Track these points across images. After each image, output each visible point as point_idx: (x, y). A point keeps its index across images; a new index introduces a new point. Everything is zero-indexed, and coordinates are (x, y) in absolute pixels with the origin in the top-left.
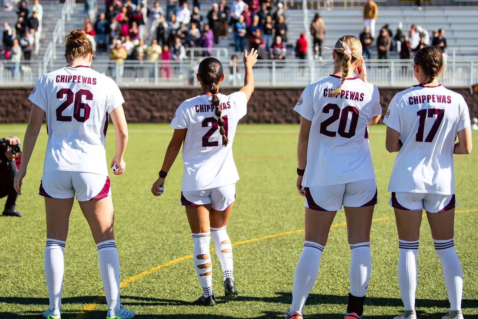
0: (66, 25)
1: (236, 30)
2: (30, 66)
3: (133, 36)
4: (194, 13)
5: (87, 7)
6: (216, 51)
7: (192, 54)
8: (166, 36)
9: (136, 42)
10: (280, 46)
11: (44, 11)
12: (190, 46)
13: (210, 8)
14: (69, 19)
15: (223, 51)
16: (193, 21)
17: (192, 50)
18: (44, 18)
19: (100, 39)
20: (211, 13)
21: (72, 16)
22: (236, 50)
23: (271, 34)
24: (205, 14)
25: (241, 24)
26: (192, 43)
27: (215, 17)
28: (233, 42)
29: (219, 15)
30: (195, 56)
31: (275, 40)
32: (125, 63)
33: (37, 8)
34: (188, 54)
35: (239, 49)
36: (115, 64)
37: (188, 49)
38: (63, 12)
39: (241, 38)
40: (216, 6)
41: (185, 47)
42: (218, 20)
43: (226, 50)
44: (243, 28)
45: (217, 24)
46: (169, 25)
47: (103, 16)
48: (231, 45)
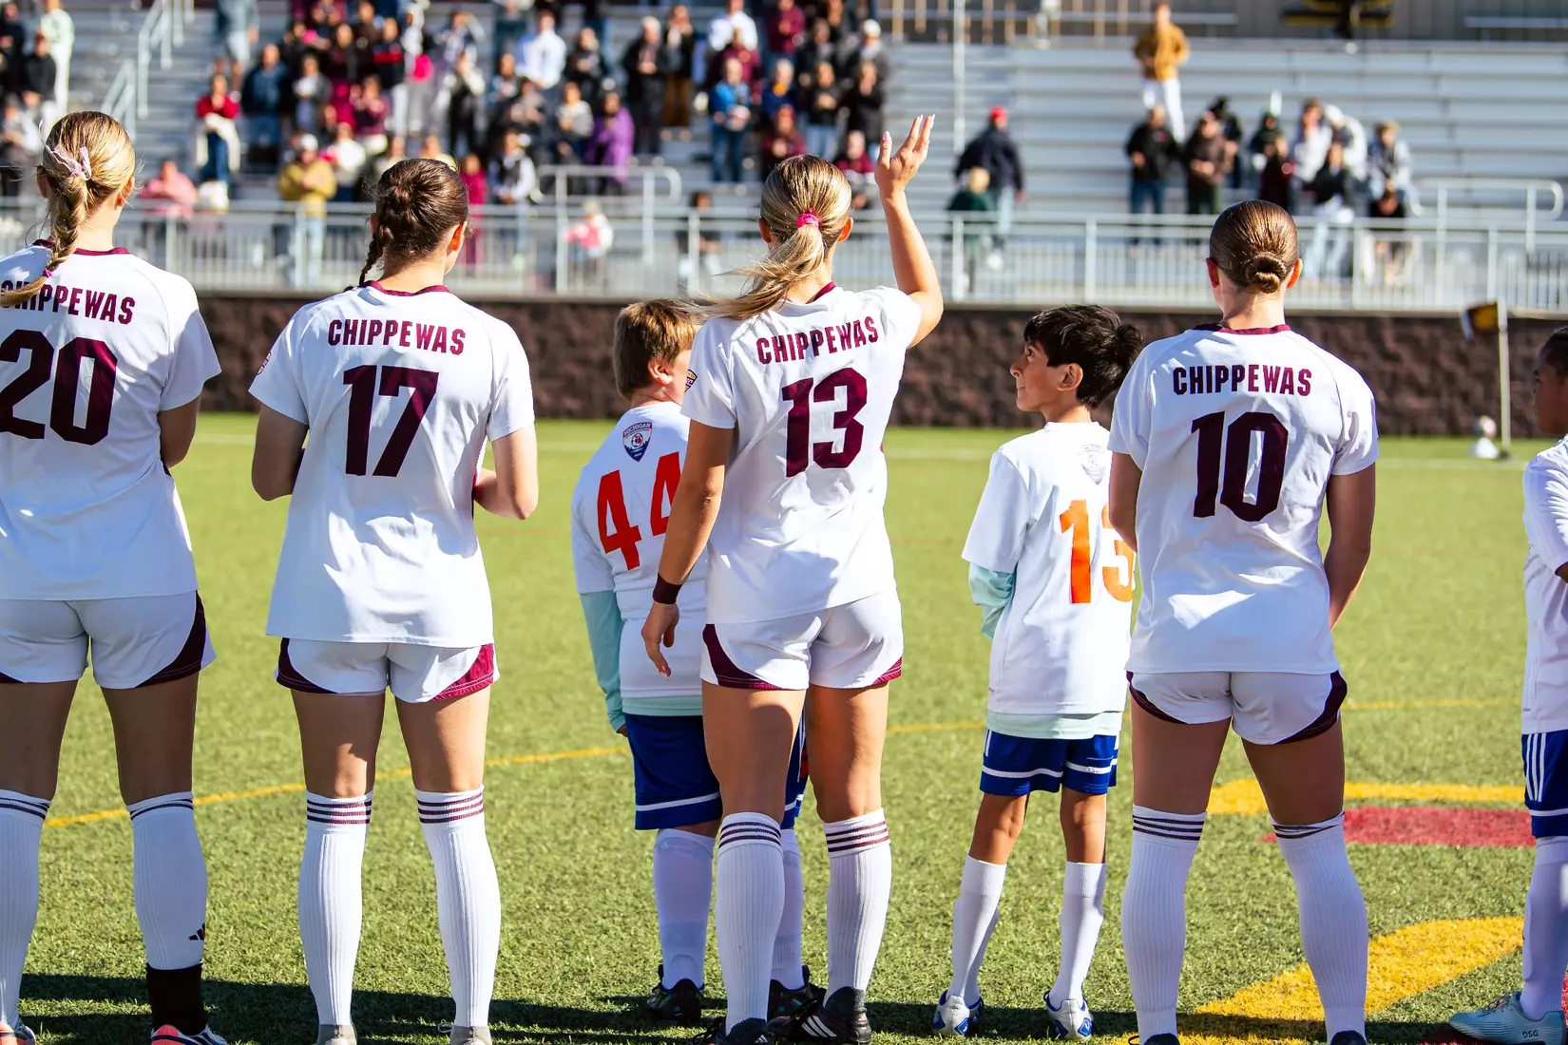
0: (151, 81)
1: (715, 105)
2: (17, 219)
3: (364, 123)
4: (576, 51)
5: (223, 24)
6: (640, 179)
7: (561, 186)
8: (481, 123)
9: (378, 143)
10: (859, 166)
11: (78, 32)
12: (557, 159)
13: (631, 33)
14: (166, 61)
15: (666, 180)
16: (571, 73)
17: (561, 173)
18: (77, 56)
19: (263, 129)
20: (635, 49)
21: (176, 53)
22: (717, 178)
23: (833, 123)
24: (614, 53)
25: (732, 87)
26: (565, 149)
27: (647, 66)
28: (705, 148)
29: (661, 56)
30: (570, 192)
31: (844, 144)
32: (330, 214)
33: (56, 25)
34: (547, 185)
35: (726, 172)
36: (293, 214)
37: (547, 169)
38: (143, 38)
39: (734, 137)
40: (652, 26)
41: (536, 164)
42: (657, 75)
43: (674, 177)
44: (739, 103)
45: (655, 86)
46: (490, 88)
47: (272, 54)
48: (702, 159)
